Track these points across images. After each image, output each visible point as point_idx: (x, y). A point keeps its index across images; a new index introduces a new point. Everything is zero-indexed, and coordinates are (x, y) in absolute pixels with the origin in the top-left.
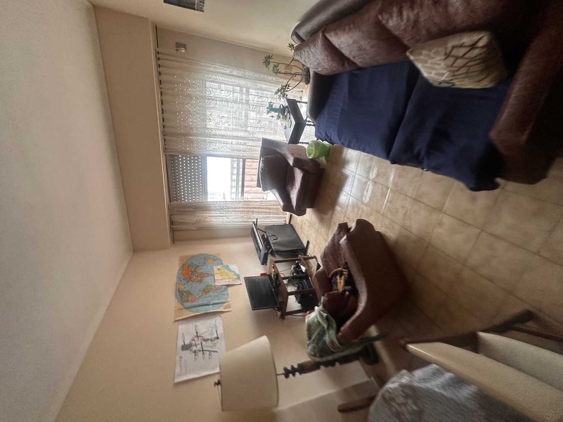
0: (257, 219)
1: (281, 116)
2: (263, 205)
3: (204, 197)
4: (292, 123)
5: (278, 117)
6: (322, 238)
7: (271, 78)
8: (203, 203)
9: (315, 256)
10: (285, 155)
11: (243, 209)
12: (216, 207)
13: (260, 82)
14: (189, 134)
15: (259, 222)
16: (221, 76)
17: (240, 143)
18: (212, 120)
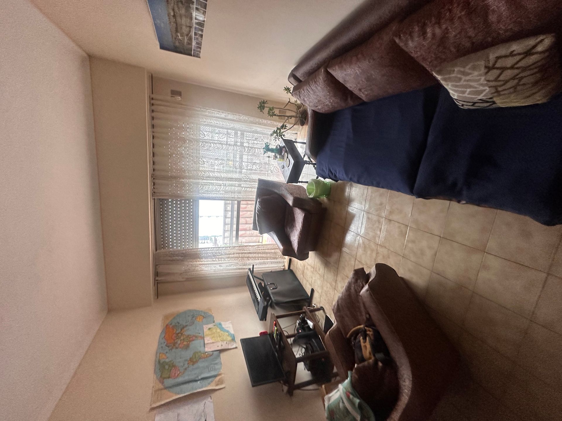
0: (253, 266)
1: (278, 156)
2: (259, 250)
3: (194, 243)
4: (290, 162)
5: (275, 158)
6: (329, 285)
7: (266, 122)
8: (193, 250)
9: (322, 307)
10: (283, 195)
11: (238, 255)
12: (208, 254)
13: (255, 125)
14: (180, 177)
15: (256, 268)
16: (215, 120)
17: (234, 185)
18: (205, 162)
